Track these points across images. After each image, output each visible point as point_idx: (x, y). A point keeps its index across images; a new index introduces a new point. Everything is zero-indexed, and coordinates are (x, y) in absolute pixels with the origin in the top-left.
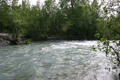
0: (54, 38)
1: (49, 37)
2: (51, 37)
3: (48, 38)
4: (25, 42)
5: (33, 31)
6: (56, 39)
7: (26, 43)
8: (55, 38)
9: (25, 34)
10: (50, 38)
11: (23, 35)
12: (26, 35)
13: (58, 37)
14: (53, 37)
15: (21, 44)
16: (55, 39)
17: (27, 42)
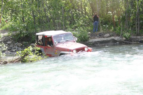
0: (113, 38)
1: (93, 35)
2: (101, 36)
3: (91, 41)
4: (19, 54)
5: (39, 19)
6: (121, 43)
7: (23, 57)
8: (116, 38)
9: (12, 29)
10: (97, 39)
11: (6, 34)
12: (18, 32)
13: (127, 34)
14: (108, 35)
15: (6, 63)
16: (114, 41)
17: (26, 54)
